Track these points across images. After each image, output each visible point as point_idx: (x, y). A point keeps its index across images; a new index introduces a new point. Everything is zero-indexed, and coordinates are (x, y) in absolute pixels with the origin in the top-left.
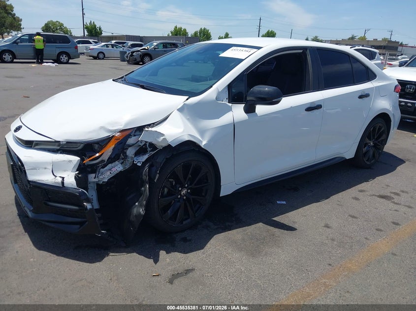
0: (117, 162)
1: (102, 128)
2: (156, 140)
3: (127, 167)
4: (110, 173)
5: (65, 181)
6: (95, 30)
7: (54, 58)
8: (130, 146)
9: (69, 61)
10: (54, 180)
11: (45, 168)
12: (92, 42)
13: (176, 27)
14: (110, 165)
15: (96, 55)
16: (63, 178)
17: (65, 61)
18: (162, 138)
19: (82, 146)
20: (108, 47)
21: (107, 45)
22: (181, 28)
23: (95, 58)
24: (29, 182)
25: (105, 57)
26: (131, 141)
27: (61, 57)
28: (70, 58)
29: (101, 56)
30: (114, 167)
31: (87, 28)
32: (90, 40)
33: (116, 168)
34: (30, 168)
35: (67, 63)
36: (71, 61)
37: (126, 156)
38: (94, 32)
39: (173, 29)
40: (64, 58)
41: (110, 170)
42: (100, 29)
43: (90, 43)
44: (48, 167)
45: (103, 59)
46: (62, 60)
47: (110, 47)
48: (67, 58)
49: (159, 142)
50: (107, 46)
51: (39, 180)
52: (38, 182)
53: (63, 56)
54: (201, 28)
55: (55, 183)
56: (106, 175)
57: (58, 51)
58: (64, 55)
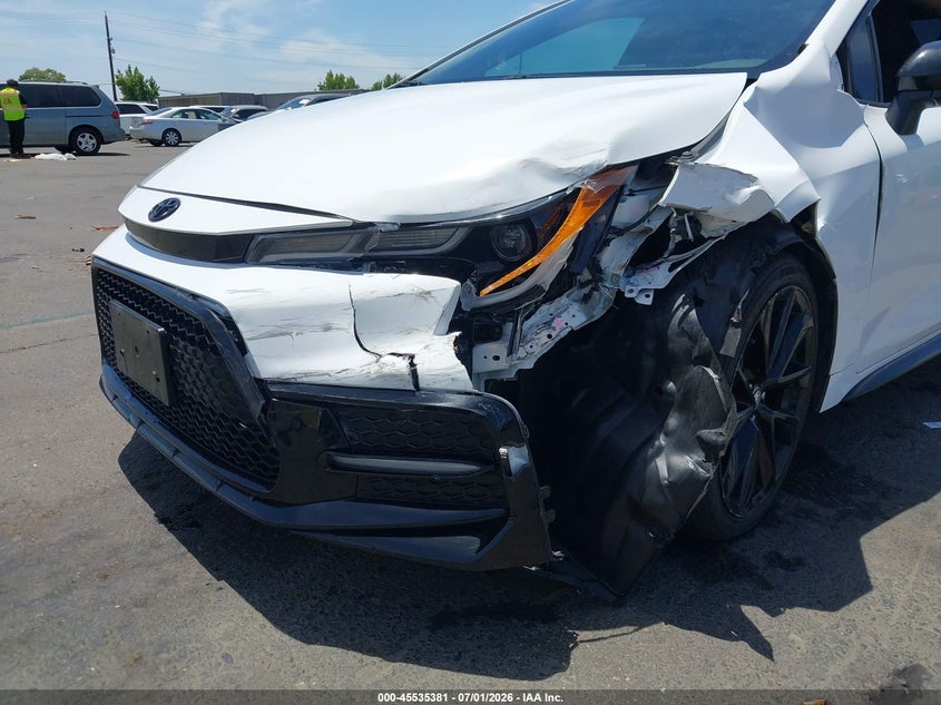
0: (564, 300)
1: (530, 165)
2: (724, 199)
3: (599, 313)
4: (549, 336)
5: (419, 369)
6: (141, 88)
7: (62, 143)
8: (620, 232)
9: (98, 147)
10: (374, 368)
11: (327, 328)
12: (144, 108)
13: (330, 75)
14: (544, 307)
15: (159, 136)
16: (412, 357)
17: (90, 148)
18: (747, 192)
19: (460, 235)
20: (186, 117)
21: (182, 111)
22: (342, 77)
23: (156, 143)
24: (262, 384)
25: (180, 141)
26: (627, 211)
27: (80, 139)
28: (101, 141)
29: (172, 138)
30: (559, 316)
31: (121, 83)
32: (140, 104)
33: (565, 317)
34: (263, 330)
35: (95, 153)
36: (103, 148)
37: (600, 271)
38: (138, 90)
39: (323, 80)
40: (86, 142)
41: (548, 324)
42: (152, 84)
43: (140, 111)
44: (337, 322)
45: (176, 145)
46: (82, 147)
47: (192, 118)
48: (94, 141)
49: (733, 208)
50: (184, 114)
51: (306, 375)
52: (305, 380)
53: (83, 137)
54: (389, 76)
55: (384, 377)
56: (536, 343)
57: (71, 125)
58: (87, 135)
